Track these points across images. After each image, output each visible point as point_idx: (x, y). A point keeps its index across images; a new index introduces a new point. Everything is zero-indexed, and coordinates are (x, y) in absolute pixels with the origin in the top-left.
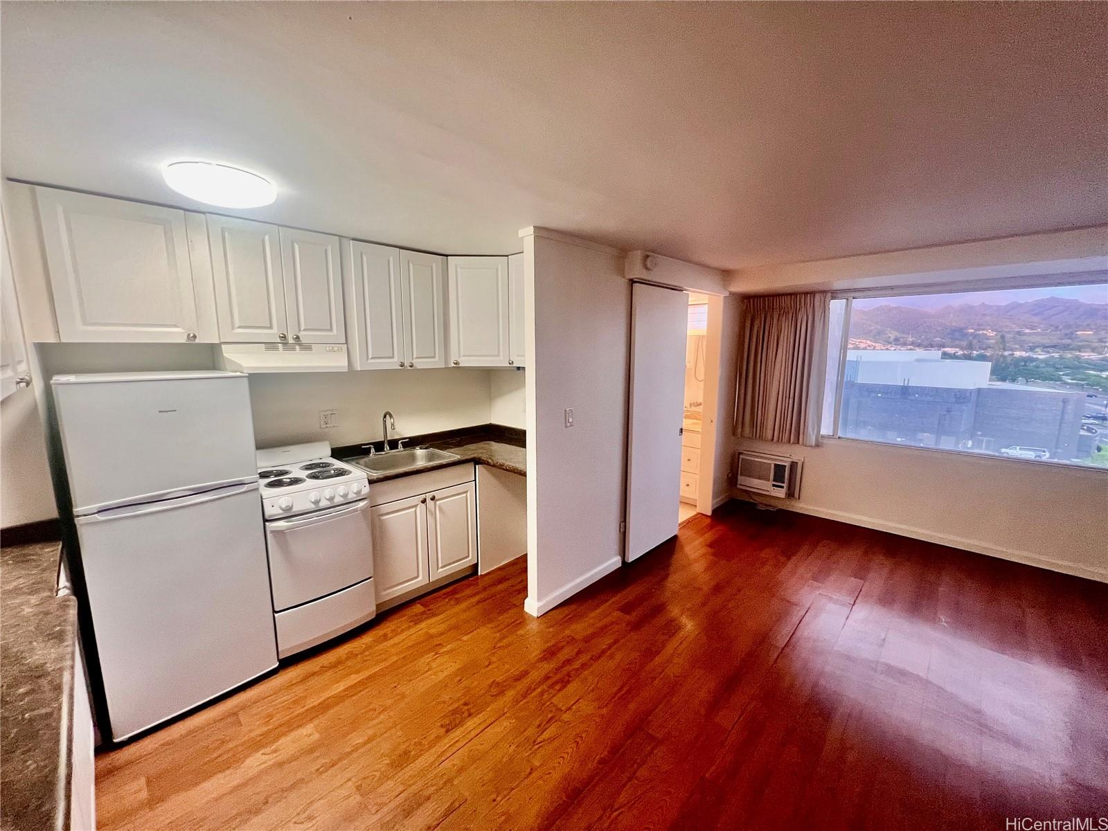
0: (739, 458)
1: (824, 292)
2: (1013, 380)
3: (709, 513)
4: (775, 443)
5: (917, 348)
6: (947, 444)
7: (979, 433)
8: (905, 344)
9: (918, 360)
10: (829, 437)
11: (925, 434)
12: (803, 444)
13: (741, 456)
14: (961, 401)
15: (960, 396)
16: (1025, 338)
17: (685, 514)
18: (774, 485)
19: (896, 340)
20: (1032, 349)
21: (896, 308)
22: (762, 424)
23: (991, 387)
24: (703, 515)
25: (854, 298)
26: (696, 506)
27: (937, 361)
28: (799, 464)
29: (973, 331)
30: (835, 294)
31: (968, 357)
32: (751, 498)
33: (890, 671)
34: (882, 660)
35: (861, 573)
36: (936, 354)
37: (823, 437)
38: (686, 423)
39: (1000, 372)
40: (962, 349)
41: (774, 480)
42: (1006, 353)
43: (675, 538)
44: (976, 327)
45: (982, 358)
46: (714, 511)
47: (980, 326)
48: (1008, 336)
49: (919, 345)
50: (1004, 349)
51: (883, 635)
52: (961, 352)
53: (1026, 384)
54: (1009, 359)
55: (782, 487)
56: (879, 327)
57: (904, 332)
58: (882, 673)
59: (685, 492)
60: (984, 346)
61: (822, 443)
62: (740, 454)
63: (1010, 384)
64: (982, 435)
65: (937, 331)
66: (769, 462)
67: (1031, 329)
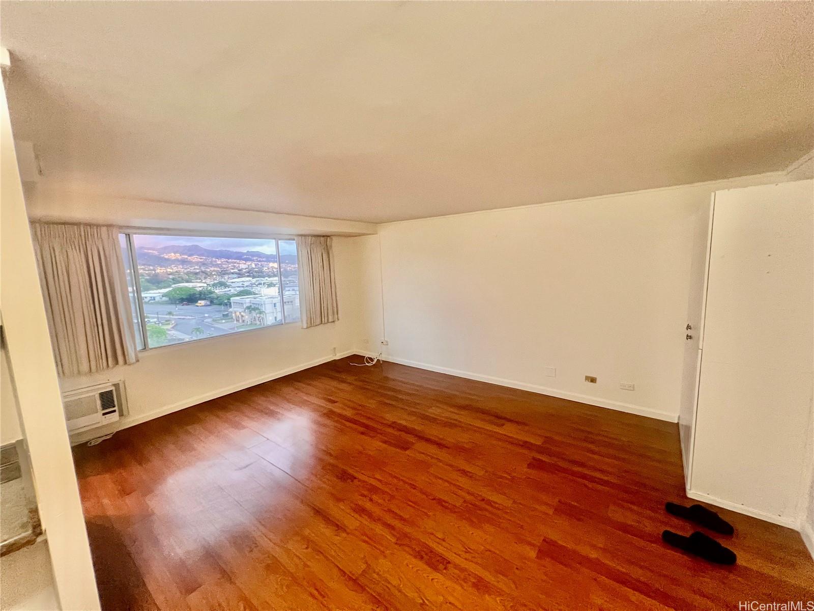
4: (94, 373)
10: (141, 351)
18: (104, 414)
25: (132, 234)
28: (122, 384)
41: (103, 409)
55: (114, 411)
61: (140, 358)
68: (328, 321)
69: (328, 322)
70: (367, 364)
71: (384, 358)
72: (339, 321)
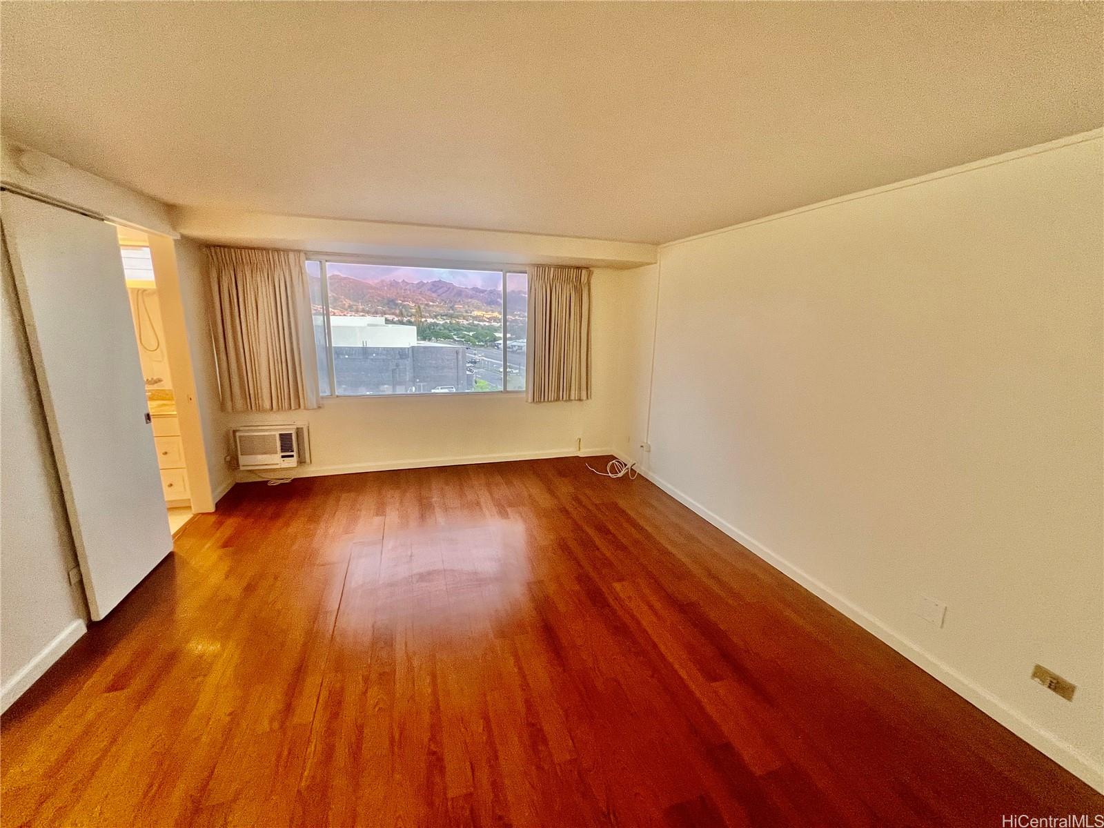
0: (235, 436)
1: (299, 251)
2: (430, 340)
3: (212, 509)
4: (275, 412)
5: (367, 315)
6: (400, 390)
7: (418, 380)
8: (357, 311)
9: (369, 325)
10: (327, 397)
11: (386, 386)
12: (305, 409)
13: (238, 434)
14: (404, 357)
15: (402, 353)
16: (431, 309)
17: (176, 522)
18: (283, 457)
19: (350, 307)
20: (436, 317)
21: (345, 278)
22: (256, 395)
23: (419, 345)
24: (203, 514)
25: (326, 261)
26: (190, 507)
27: (382, 325)
28: (304, 429)
29: (400, 302)
30: (308, 255)
31: (401, 323)
32: (259, 476)
33: (422, 577)
34: (415, 572)
35: (381, 510)
36: (380, 320)
37: (322, 398)
38: (152, 407)
39: (423, 334)
40: (397, 316)
41: (282, 452)
42: (423, 320)
43: (171, 556)
44: (402, 299)
45: (410, 323)
46: (218, 505)
47: (405, 298)
48: (422, 307)
49: (368, 312)
50: (422, 317)
51: (409, 553)
52: (396, 319)
53: (436, 342)
54: (425, 324)
55: (292, 456)
56: (334, 294)
57: (355, 301)
58: (417, 582)
59: (169, 495)
60: (410, 314)
61: (323, 404)
62: (234, 432)
63: (428, 343)
64: (419, 382)
65: (379, 301)
66: (273, 433)
67: (433, 302)
68: (569, 397)
69: (570, 400)
70: (610, 474)
71: (641, 470)
72: (589, 401)
